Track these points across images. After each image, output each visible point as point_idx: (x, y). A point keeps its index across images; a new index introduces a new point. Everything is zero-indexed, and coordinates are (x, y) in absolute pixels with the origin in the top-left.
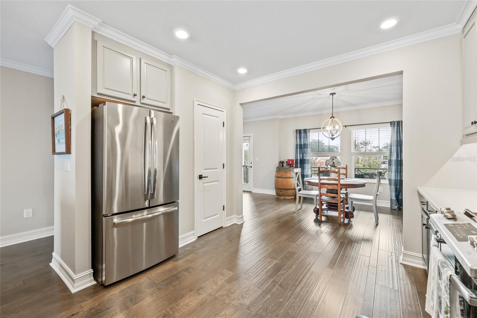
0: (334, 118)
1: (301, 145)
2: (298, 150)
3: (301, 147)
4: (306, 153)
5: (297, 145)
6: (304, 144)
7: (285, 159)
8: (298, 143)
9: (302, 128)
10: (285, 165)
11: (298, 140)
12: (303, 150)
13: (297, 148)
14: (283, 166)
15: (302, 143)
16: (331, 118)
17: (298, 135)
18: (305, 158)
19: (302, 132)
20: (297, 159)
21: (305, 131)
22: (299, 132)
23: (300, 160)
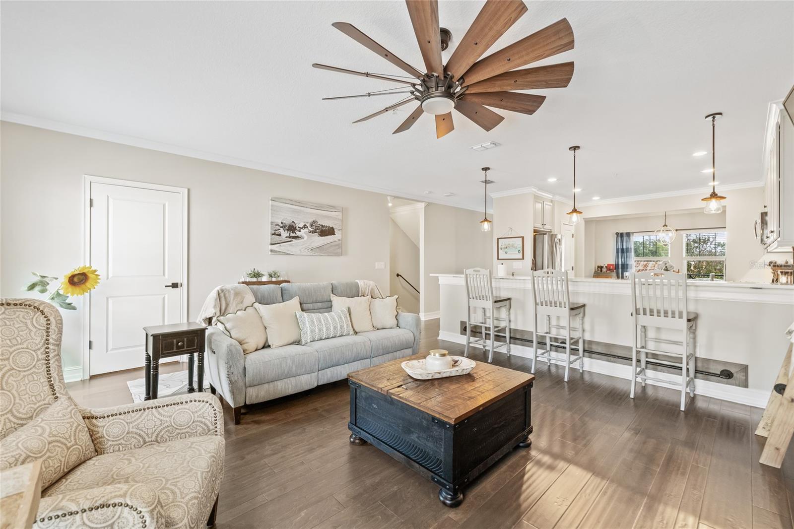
0: (667, 226)
1: (622, 250)
2: (620, 254)
3: (622, 251)
4: (629, 258)
5: (618, 250)
6: (627, 248)
7: (604, 263)
8: (619, 247)
9: (624, 231)
10: (604, 270)
11: (619, 243)
12: (625, 254)
13: (618, 252)
14: (601, 271)
15: (624, 248)
16: (664, 226)
17: (619, 238)
18: (627, 263)
19: (624, 235)
20: (618, 264)
21: (628, 234)
22: (620, 236)
23: (622, 265)
